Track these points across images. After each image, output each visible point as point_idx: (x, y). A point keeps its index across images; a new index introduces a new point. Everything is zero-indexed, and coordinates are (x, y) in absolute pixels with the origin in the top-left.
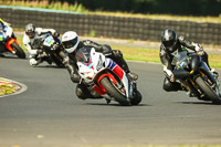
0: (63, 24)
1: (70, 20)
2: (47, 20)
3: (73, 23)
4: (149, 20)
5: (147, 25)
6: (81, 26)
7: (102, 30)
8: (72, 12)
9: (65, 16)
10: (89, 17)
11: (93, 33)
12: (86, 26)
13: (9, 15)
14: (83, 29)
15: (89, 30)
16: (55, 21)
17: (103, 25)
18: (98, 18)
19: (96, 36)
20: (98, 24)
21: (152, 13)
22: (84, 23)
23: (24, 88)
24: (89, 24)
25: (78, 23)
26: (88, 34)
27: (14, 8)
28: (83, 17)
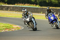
0: (33, 10)
1: (35, 9)
2: (29, 9)
3: (36, 10)
4: (57, 9)
5: (56, 10)
6: (38, 11)
7: (44, 12)
8: (36, 7)
9: (34, 8)
10: (40, 8)
11: (42, 13)
12: (40, 11)
13: (19, 8)
14: (39, 12)
15: (40, 12)
16: (31, 10)
17: (44, 10)
18: (43, 8)
19: (43, 13)
20: (43, 10)
21: (58, 7)
22: (39, 10)
23: (23, 28)
24: (41, 10)
25: (38, 10)
26: (40, 13)
27: (20, 6)
28: (39, 8)
